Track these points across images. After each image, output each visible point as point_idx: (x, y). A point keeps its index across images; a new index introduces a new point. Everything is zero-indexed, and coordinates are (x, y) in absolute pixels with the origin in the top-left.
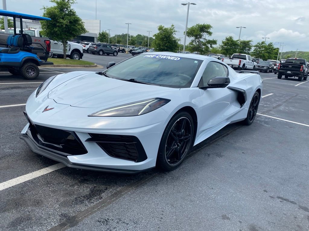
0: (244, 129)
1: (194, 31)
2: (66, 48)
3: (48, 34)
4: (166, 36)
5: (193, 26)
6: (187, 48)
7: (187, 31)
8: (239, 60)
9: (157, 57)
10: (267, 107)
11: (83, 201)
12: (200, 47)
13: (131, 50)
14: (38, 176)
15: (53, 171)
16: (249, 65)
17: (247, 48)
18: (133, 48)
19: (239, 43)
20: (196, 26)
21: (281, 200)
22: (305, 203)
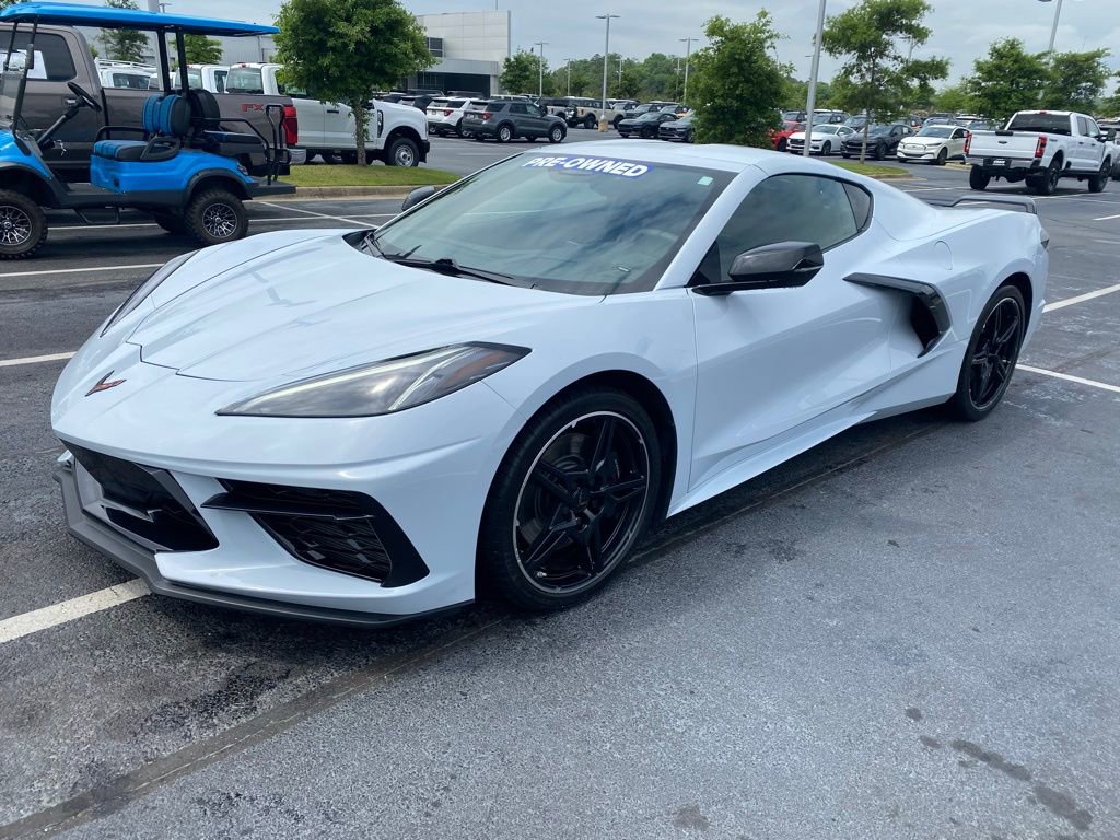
0: (947, 438)
1: (854, 28)
2: (365, 127)
3: (301, 78)
4: (737, 56)
5: (851, 8)
6: (823, 96)
7: (826, 28)
8: (1037, 139)
9: (567, 165)
10: (1097, 338)
11: (180, 720)
12: (878, 92)
13: (620, 117)
14: (77, 616)
15: (134, 600)
16: (1079, 154)
17: (1084, 85)
18: (628, 106)
19: (1047, 64)
20: (863, 8)
21: (966, 758)
22: (1073, 779)
